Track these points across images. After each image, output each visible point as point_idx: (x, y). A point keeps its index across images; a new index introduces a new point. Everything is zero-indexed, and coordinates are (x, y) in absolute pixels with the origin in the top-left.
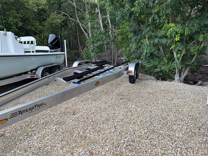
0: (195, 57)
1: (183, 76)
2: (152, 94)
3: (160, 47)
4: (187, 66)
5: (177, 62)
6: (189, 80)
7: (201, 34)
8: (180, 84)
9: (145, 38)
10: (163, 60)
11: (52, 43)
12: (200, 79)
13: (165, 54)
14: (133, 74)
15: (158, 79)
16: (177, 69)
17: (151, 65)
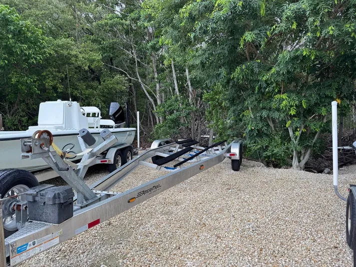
0: (316, 136)
1: (303, 162)
2: (266, 183)
3: (269, 122)
4: (307, 147)
5: (294, 141)
6: (312, 168)
7: (322, 106)
8: (300, 171)
9: (248, 109)
10: (274, 139)
11: (114, 115)
12: (326, 167)
13: (276, 131)
14: (237, 157)
15: (268, 165)
16: (294, 152)
17: (259, 146)
